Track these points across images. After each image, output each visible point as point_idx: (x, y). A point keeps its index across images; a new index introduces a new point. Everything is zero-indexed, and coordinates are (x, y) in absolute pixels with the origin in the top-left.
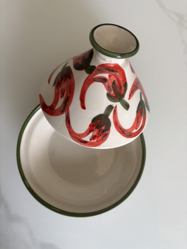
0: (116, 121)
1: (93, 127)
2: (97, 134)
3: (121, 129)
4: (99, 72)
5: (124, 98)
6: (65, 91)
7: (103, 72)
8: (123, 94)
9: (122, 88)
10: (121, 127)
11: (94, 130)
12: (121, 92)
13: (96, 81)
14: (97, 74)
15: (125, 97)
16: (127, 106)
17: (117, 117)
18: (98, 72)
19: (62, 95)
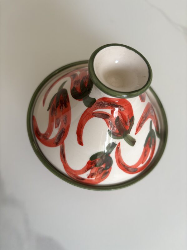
0: (118, 159)
1: (91, 164)
2: (96, 172)
3: (124, 166)
4: (100, 106)
5: (129, 134)
6: (60, 121)
7: (105, 107)
8: (129, 130)
9: (128, 123)
10: (125, 163)
11: (92, 168)
12: (126, 128)
13: (96, 117)
14: (97, 109)
15: (131, 132)
16: (132, 142)
17: (120, 155)
18: (98, 106)
19: (57, 125)
